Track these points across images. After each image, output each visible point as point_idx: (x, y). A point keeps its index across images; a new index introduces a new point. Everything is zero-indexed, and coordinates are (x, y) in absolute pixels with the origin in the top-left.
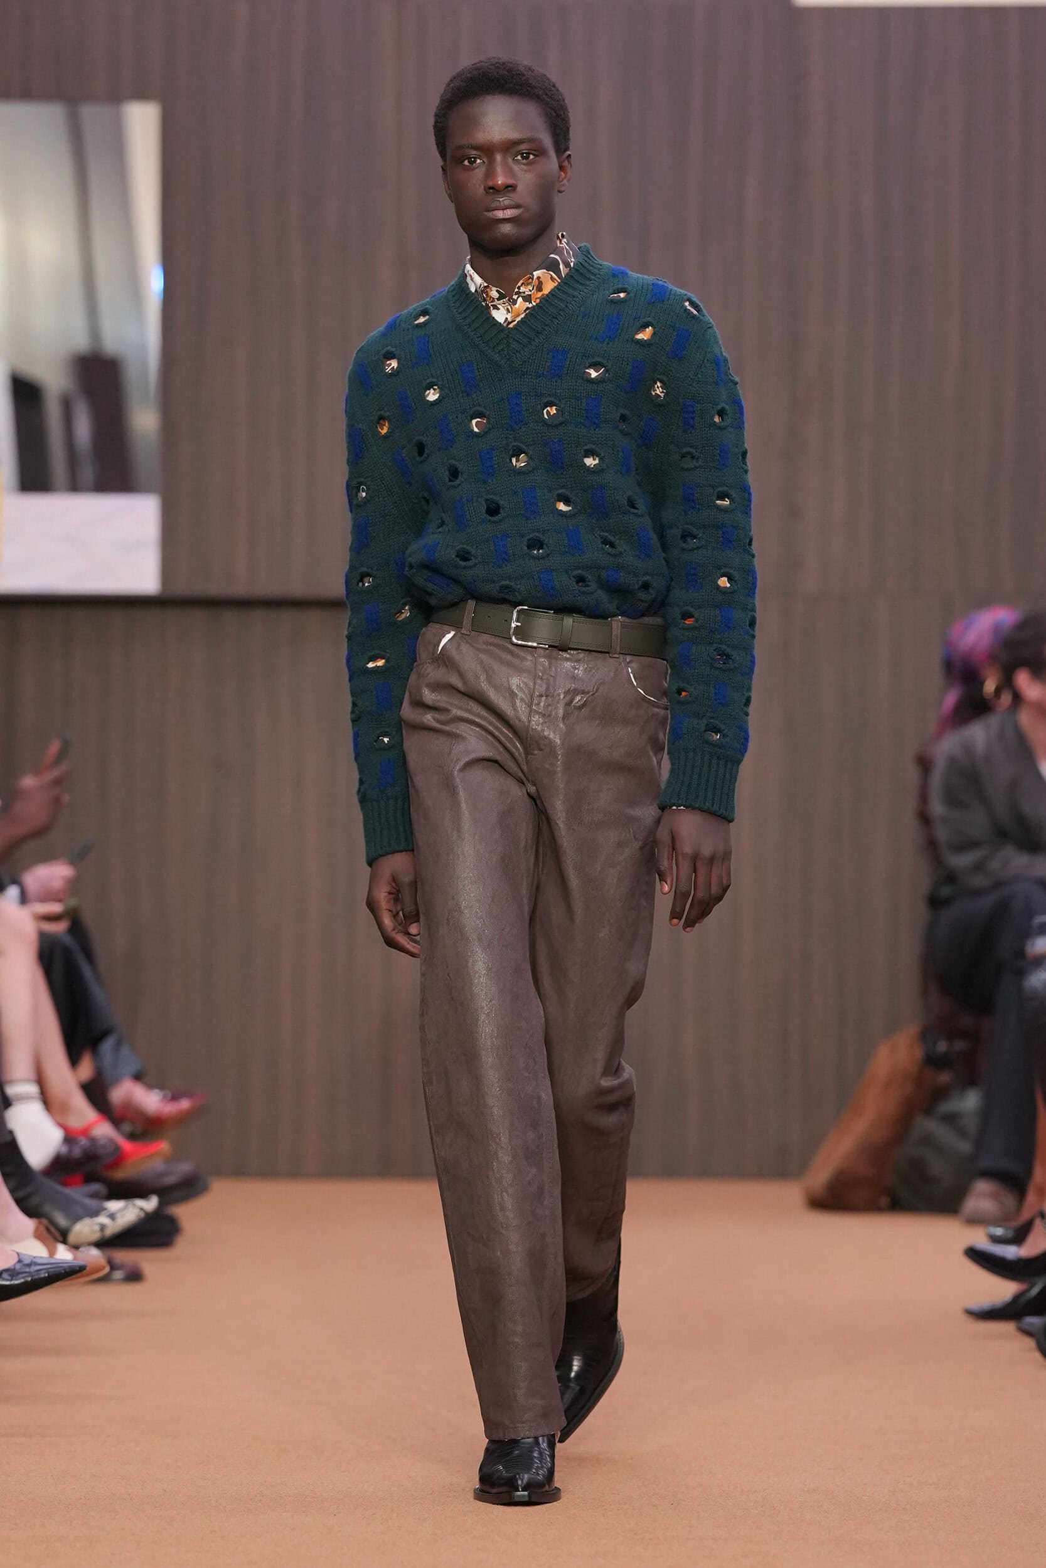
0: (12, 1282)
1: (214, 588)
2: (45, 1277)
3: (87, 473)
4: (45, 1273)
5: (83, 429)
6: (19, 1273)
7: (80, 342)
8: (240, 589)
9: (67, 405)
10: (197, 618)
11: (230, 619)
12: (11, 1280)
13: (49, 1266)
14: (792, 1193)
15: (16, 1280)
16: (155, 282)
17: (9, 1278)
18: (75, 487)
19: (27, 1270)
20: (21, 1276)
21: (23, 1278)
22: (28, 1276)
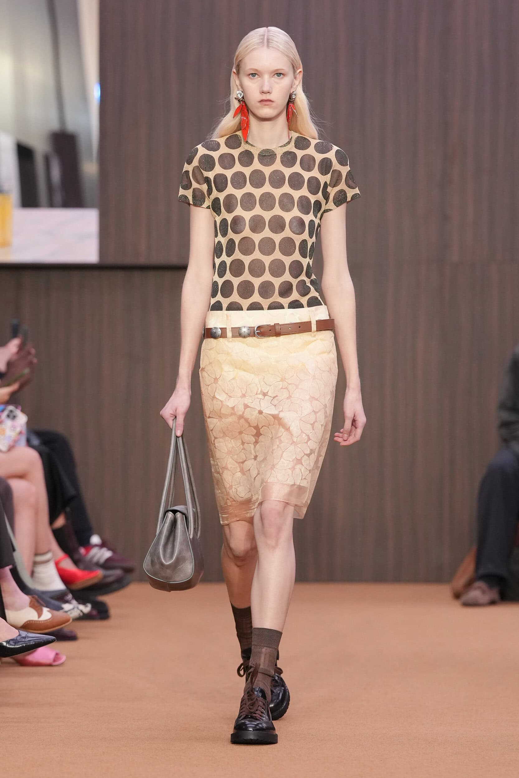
0: (15, 647)
1: (128, 260)
2: (33, 644)
3: (58, 197)
4: (33, 642)
5: (56, 173)
6: (19, 642)
7: (55, 126)
8: (142, 260)
9: (47, 160)
10: (120, 275)
11: (137, 276)
12: (15, 646)
13: (35, 639)
14: (445, 590)
15: (17, 645)
16: (96, 92)
17: (14, 644)
18: (51, 205)
19: (24, 640)
20: (20, 643)
21: (21, 644)
22: (24, 644)
